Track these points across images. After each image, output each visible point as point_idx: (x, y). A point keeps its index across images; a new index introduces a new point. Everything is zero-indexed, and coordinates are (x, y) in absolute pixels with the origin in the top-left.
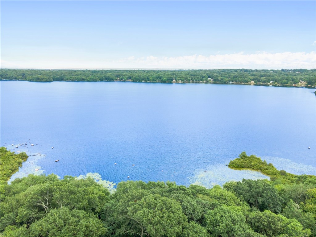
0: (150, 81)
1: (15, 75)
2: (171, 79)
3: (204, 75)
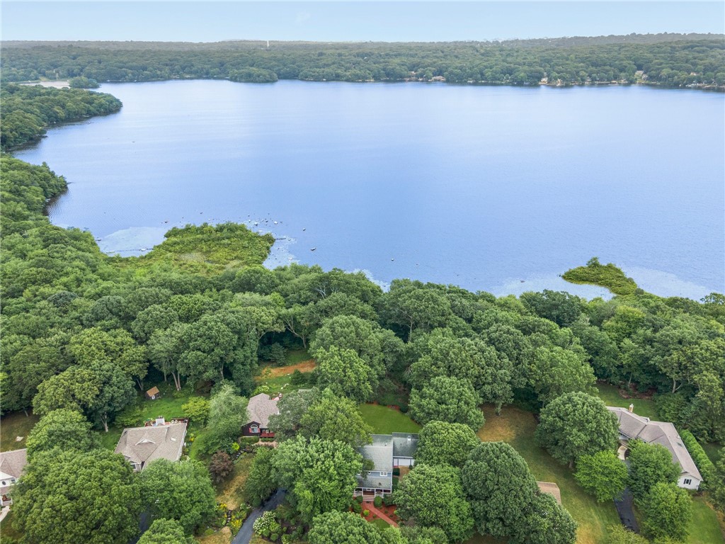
0: (486, 79)
1: (206, 66)
2: (538, 75)
3: (625, 63)
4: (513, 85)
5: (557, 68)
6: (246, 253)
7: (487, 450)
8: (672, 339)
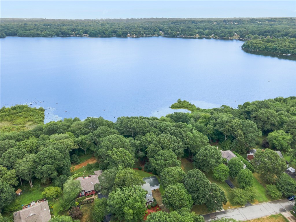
0: (106, 35)
2: (126, 33)
3: (155, 28)
4: (117, 37)
5: (133, 30)
6: (33, 118)
7: (193, 173)
8: (224, 122)
